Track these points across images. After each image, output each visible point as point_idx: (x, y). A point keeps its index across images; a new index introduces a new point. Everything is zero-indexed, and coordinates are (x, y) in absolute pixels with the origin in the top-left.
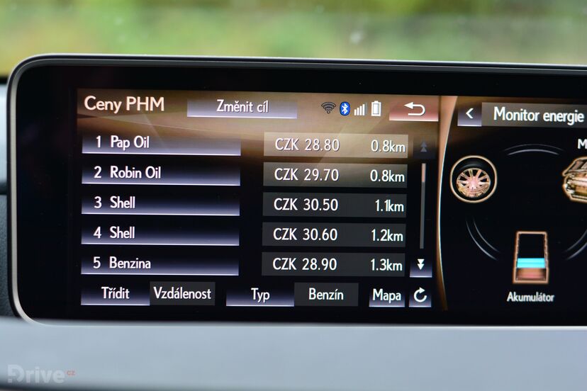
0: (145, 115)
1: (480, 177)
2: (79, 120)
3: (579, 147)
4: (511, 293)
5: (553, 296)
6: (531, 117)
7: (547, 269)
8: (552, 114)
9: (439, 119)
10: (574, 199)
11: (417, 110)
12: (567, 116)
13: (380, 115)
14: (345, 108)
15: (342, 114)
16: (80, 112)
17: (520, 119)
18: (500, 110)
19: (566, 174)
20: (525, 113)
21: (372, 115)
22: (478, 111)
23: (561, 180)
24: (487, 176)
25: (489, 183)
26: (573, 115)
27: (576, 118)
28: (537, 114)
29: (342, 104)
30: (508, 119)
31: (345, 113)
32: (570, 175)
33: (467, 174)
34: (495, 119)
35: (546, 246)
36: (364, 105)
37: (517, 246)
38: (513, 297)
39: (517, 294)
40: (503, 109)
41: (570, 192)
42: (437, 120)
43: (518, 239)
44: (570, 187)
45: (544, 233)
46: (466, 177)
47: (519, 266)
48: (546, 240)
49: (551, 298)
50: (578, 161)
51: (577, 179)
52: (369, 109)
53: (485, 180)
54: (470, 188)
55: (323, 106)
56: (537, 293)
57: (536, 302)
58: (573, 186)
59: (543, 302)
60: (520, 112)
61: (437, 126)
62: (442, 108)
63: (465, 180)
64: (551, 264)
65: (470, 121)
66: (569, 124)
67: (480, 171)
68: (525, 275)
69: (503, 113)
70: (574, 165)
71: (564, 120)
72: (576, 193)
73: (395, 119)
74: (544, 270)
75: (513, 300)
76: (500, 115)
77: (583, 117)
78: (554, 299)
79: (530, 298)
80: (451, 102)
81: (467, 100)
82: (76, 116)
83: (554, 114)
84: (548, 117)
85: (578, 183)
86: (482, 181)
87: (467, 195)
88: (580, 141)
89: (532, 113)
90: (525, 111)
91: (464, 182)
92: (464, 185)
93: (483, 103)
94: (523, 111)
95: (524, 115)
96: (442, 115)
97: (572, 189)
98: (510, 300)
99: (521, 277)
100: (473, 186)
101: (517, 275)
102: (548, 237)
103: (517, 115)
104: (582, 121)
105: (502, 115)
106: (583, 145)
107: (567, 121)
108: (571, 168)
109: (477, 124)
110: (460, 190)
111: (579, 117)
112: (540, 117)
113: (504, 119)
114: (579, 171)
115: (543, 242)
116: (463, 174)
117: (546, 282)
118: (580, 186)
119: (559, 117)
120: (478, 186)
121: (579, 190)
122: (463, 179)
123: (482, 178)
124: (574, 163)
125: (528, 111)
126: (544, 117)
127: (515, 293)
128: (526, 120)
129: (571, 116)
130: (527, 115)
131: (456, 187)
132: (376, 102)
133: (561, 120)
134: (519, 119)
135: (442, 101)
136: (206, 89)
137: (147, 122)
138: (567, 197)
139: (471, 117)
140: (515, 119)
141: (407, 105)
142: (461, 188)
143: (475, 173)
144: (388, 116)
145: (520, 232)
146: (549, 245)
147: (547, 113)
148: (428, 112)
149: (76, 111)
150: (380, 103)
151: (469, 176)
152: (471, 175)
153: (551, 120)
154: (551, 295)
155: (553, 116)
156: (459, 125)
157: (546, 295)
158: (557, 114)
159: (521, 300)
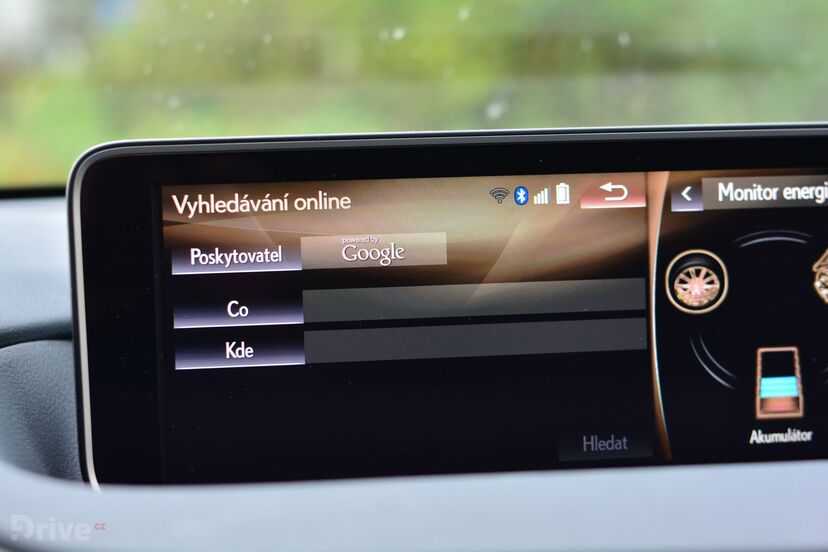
0: (254, 218)
1: (705, 278)
2: (166, 229)
4: (754, 432)
5: (810, 433)
6: (768, 194)
7: (801, 397)
8: (794, 189)
9: (647, 203)
11: (619, 193)
12: (814, 191)
13: (568, 202)
14: (522, 194)
15: (518, 202)
16: (166, 217)
17: (753, 197)
18: (726, 187)
19: (820, 267)
20: (759, 189)
21: (558, 202)
22: (697, 189)
23: (812, 277)
24: (714, 277)
25: (717, 286)
26: (822, 188)
28: (776, 190)
29: (517, 189)
30: (737, 199)
31: (522, 201)
32: (823, 269)
33: (688, 275)
34: (721, 199)
35: (797, 366)
36: (546, 190)
37: (759, 368)
38: (757, 437)
39: (764, 433)
40: (731, 185)
41: (824, 292)
42: (643, 205)
43: (759, 359)
44: (824, 285)
45: (794, 349)
46: (687, 279)
47: (763, 395)
48: (797, 357)
49: (808, 436)
52: (553, 195)
53: (712, 282)
54: (693, 293)
55: (492, 194)
56: (789, 430)
57: (788, 443)
58: (827, 284)
59: (798, 442)
60: (752, 188)
61: (644, 213)
62: (651, 188)
63: (685, 282)
64: (807, 385)
65: (687, 204)
66: (818, 201)
67: (704, 270)
68: (771, 406)
69: (733, 192)
70: (827, 256)
71: (811, 197)
73: (587, 206)
74: (796, 399)
75: (757, 441)
76: (726, 194)
78: (813, 437)
79: (780, 438)
80: (661, 180)
81: (682, 175)
82: (161, 223)
83: (797, 189)
84: (791, 193)
86: (708, 283)
87: (690, 304)
89: (768, 189)
90: (759, 187)
91: (685, 286)
92: (685, 290)
93: (704, 180)
94: (756, 188)
95: (758, 192)
96: (650, 194)
97: (826, 287)
98: (755, 442)
99: (768, 409)
100: (697, 291)
101: (762, 407)
102: (800, 354)
103: (749, 193)
105: (729, 194)
107: (815, 198)
108: (824, 260)
109: (698, 208)
110: (679, 297)
112: (780, 194)
113: (732, 199)
115: (793, 361)
116: (682, 276)
117: (800, 414)
119: (805, 193)
120: (705, 292)
122: (683, 282)
123: (708, 279)
124: (827, 253)
125: (763, 187)
126: (785, 193)
127: (760, 432)
128: (760, 199)
129: (819, 191)
130: (762, 192)
131: (674, 294)
132: (562, 185)
133: (807, 197)
134: (751, 199)
135: (649, 180)
136: (333, 179)
137: (257, 227)
138: (821, 300)
139: (689, 199)
140: (746, 199)
141: (603, 187)
142: (681, 294)
143: (698, 273)
144: (579, 203)
145: (762, 350)
146: (801, 364)
147: (788, 189)
148: (632, 195)
149: (161, 217)
150: (567, 186)
151: (690, 277)
152: (693, 276)
153: (794, 198)
154: (807, 431)
155: (797, 192)
156: (673, 210)
157: (802, 431)
158: (801, 188)
159: (769, 441)
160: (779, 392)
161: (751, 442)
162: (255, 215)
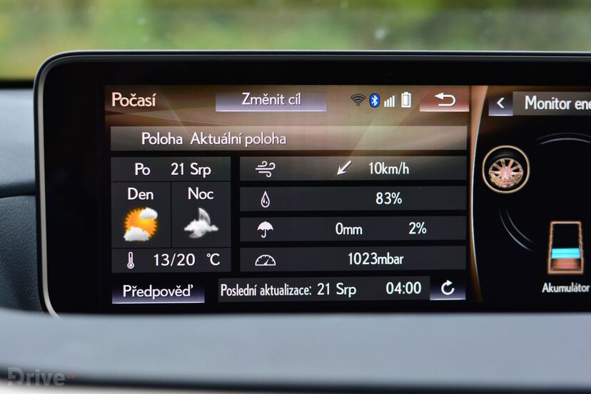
0: (173, 111)
1: (512, 167)
2: (107, 117)
4: (546, 284)
5: (588, 287)
6: (563, 105)
7: (582, 259)
8: (583, 102)
9: (470, 109)
11: (449, 100)
13: (410, 106)
14: (375, 99)
15: (372, 105)
16: (107, 109)
18: (531, 99)
20: (557, 101)
21: (403, 106)
22: (509, 101)
24: (519, 166)
25: (521, 173)
28: (569, 102)
29: (372, 96)
30: (539, 108)
31: (375, 105)
33: (500, 164)
34: (527, 108)
35: (581, 236)
36: (394, 97)
37: (551, 236)
38: (548, 288)
39: (552, 285)
40: (535, 98)
42: (467, 110)
43: (552, 229)
45: (578, 223)
46: (498, 167)
47: (554, 257)
48: (580, 229)
52: (399, 100)
53: (517, 170)
54: (503, 178)
55: (352, 98)
56: (572, 284)
57: (571, 293)
59: (579, 292)
60: (551, 100)
61: (468, 117)
62: (473, 98)
63: (498, 170)
65: (501, 111)
67: (512, 161)
68: (559, 265)
69: (533, 102)
73: (424, 110)
74: (579, 260)
75: (548, 291)
76: (531, 104)
78: (590, 289)
79: (565, 289)
80: (481, 92)
81: (498, 89)
82: (103, 113)
83: (586, 102)
84: (580, 105)
86: (514, 171)
87: (500, 186)
89: (563, 101)
90: (556, 99)
91: (497, 172)
92: (497, 175)
93: (514, 93)
94: (554, 100)
95: (556, 104)
96: (473, 102)
98: (546, 291)
99: (556, 267)
100: (505, 176)
101: (552, 265)
102: (583, 227)
103: (548, 104)
105: (533, 104)
109: (511, 115)
110: (492, 180)
112: (572, 105)
113: (535, 108)
115: (578, 231)
116: (495, 165)
117: (581, 272)
120: (511, 177)
122: (495, 169)
123: (514, 168)
125: (560, 100)
126: (576, 105)
127: (550, 284)
128: (557, 108)
130: (558, 103)
131: (488, 178)
132: (406, 93)
134: (550, 108)
135: (473, 91)
137: (176, 118)
139: (502, 107)
140: (546, 108)
141: (437, 96)
143: (507, 163)
144: (418, 108)
145: (554, 223)
146: (583, 234)
147: (579, 101)
148: (458, 103)
149: (104, 107)
150: (410, 94)
151: (501, 166)
152: (504, 165)
153: (583, 108)
154: (586, 285)
155: (585, 104)
156: (490, 115)
157: (582, 285)
158: (588, 101)
159: (557, 291)
161: (543, 291)
162: (173, 108)
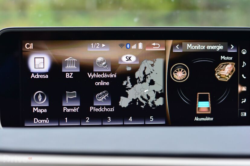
0: (49, 51)
1: (182, 72)
2: (23, 53)
3: (221, 59)
4: (196, 117)
5: (213, 118)
6: (202, 47)
7: (210, 107)
8: (210, 46)
9: (166, 49)
10: (220, 80)
11: (157, 46)
12: (216, 47)
13: (142, 48)
14: (128, 46)
15: (127, 48)
16: (23, 50)
17: (198, 48)
18: (189, 45)
19: (217, 69)
20: (200, 46)
21: (139, 48)
22: (181, 46)
23: (215, 72)
24: (185, 71)
25: (186, 74)
26: (219, 46)
27: (220, 47)
28: (204, 46)
29: (127, 44)
30: (193, 49)
32: (218, 70)
33: (177, 71)
34: (188, 49)
35: (209, 98)
37: (198, 99)
38: (197, 119)
40: (191, 45)
41: (218, 77)
42: (165, 50)
43: (198, 96)
44: (218, 75)
45: (208, 93)
46: (177, 72)
47: (199, 107)
48: (209, 96)
49: (212, 119)
50: (221, 65)
51: (221, 72)
52: (137, 46)
53: (184, 73)
55: (119, 45)
56: (206, 117)
57: (206, 121)
58: (219, 75)
59: (209, 120)
60: (197, 46)
61: (165, 52)
62: (167, 45)
63: (177, 73)
64: (212, 104)
65: (178, 50)
67: (182, 69)
68: (201, 110)
69: (191, 47)
70: (220, 66)
71: (215, 49)
72: (221, 77)
74: (209, 108)
76: (189, 47)
77: (223, 47)
79: (204, 119)
80: (170, 43)
81: (176, 41)
82: (22, 51)
83: (211, 46)
84: (209, 47)
85: (222, 73)
86: (183, 73)
87: (177, 79)
88: (222, 57)
91: (176, 74)
92: (176, 75)
93: (183, 43)
94: (199, 45)
95: (199, 47)
97: (219, 76)
98: (196, 120)
99: (200, 111)
100: (180, 75)
101: (198, 110)
102: (210, 95)
103: (196, 47)
104: (222, 49)
106: (223, 58)
107: (216, 49)
108: (218, 68)
109: (181, 51)
110: (174, 77)
111: (221, 47)
112: (206, 47)
113: (191, 49)
114: (222, 68)
115: (208, 97)
116: (175, 71)
117: (210, 113)
118: (222, 75)
119: (213, 47)
120: (182, 76)
121: (222, 76)
122: (176, 73)
123: (183, 72)
124: (219, 65)
125: (201, 45)
126: (207, 47)
128: (200, 49)
129: (218, 47)
131: (173, 76)
132: (140, 43)
133: (214, 49)
134: (197, 49)
135: (166, 42)
136: (72, 40)
137: (50, 53)
138: (217, 79)
139: (178, 48)
140: (195, 49)
141: (152, 44)
142: (175, 76)
143: (180, 70)
144: (145, 49)
145: (199, 93)
148: (161, 47)
149: (22, 49)
150: (142, 44)
151: (178, 71)
152: (179, 71)
153: (210, 49)
154: (212, 118)
155: (211, 47)
156: (173, 51)
157: (210, 118)
158: (212, 46)
159: (200, 120)
160: (204, 106)
161: (195, 120)
162: (49, 49)
